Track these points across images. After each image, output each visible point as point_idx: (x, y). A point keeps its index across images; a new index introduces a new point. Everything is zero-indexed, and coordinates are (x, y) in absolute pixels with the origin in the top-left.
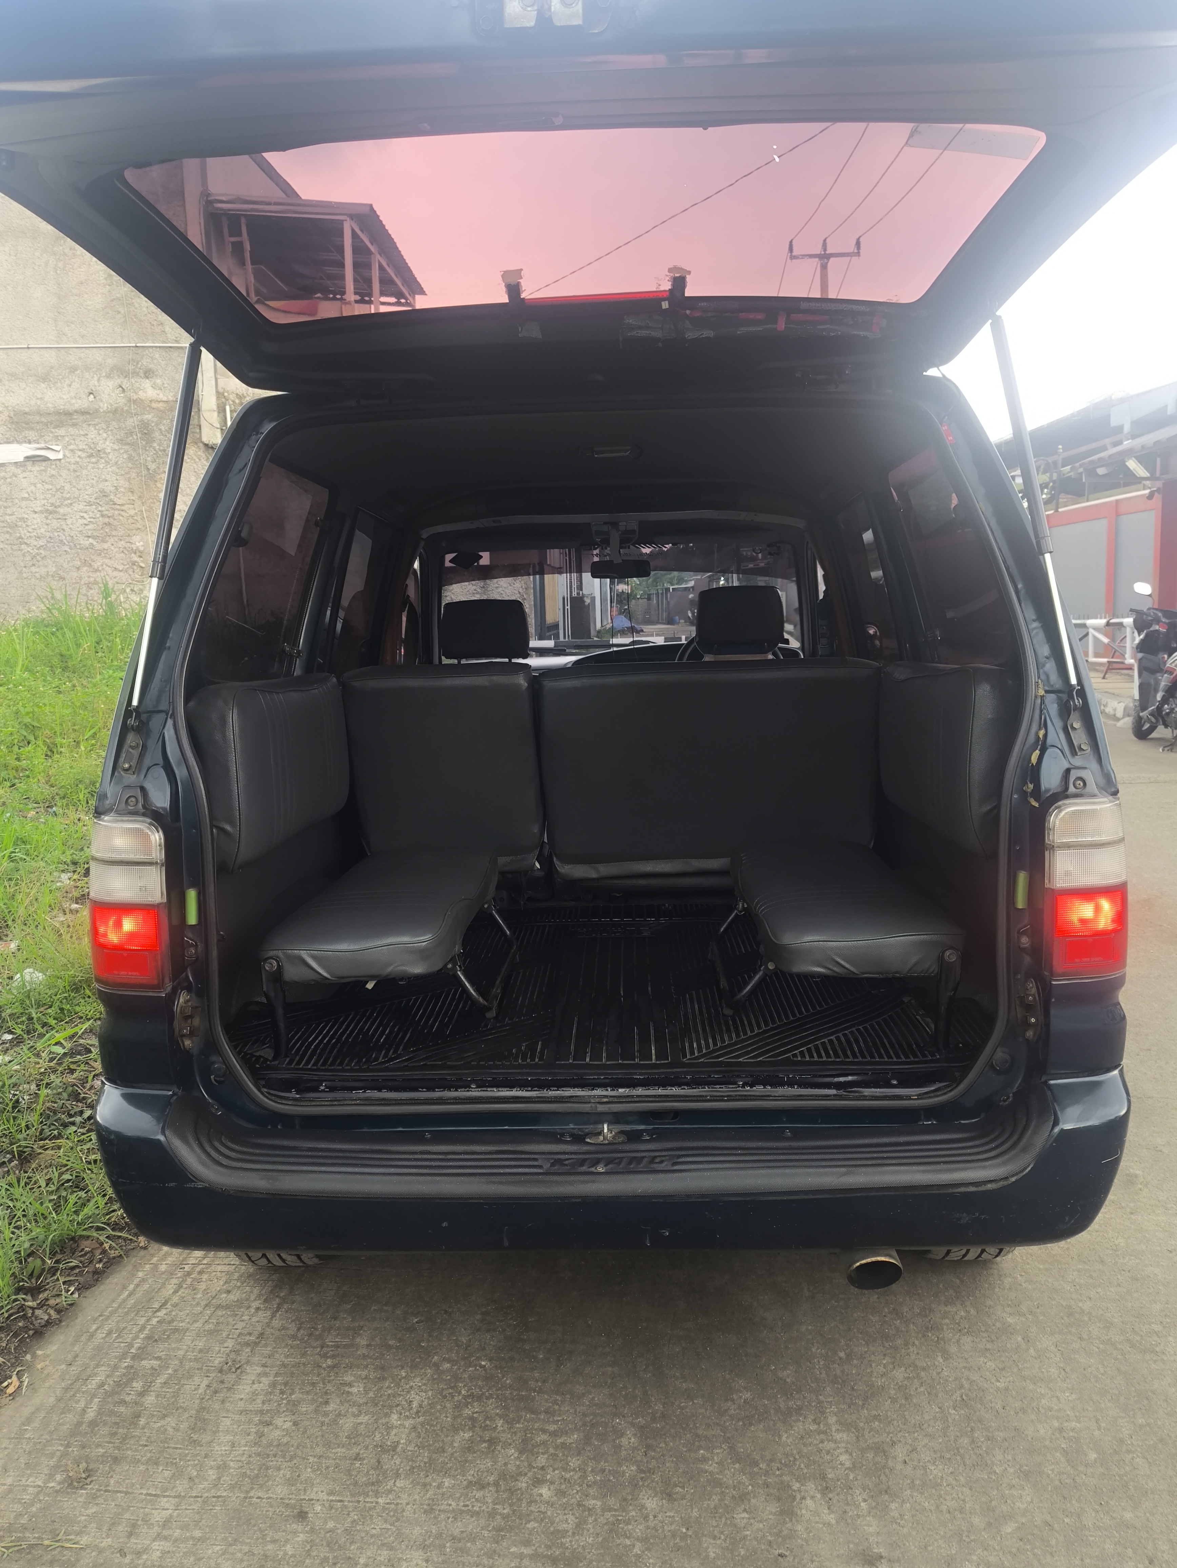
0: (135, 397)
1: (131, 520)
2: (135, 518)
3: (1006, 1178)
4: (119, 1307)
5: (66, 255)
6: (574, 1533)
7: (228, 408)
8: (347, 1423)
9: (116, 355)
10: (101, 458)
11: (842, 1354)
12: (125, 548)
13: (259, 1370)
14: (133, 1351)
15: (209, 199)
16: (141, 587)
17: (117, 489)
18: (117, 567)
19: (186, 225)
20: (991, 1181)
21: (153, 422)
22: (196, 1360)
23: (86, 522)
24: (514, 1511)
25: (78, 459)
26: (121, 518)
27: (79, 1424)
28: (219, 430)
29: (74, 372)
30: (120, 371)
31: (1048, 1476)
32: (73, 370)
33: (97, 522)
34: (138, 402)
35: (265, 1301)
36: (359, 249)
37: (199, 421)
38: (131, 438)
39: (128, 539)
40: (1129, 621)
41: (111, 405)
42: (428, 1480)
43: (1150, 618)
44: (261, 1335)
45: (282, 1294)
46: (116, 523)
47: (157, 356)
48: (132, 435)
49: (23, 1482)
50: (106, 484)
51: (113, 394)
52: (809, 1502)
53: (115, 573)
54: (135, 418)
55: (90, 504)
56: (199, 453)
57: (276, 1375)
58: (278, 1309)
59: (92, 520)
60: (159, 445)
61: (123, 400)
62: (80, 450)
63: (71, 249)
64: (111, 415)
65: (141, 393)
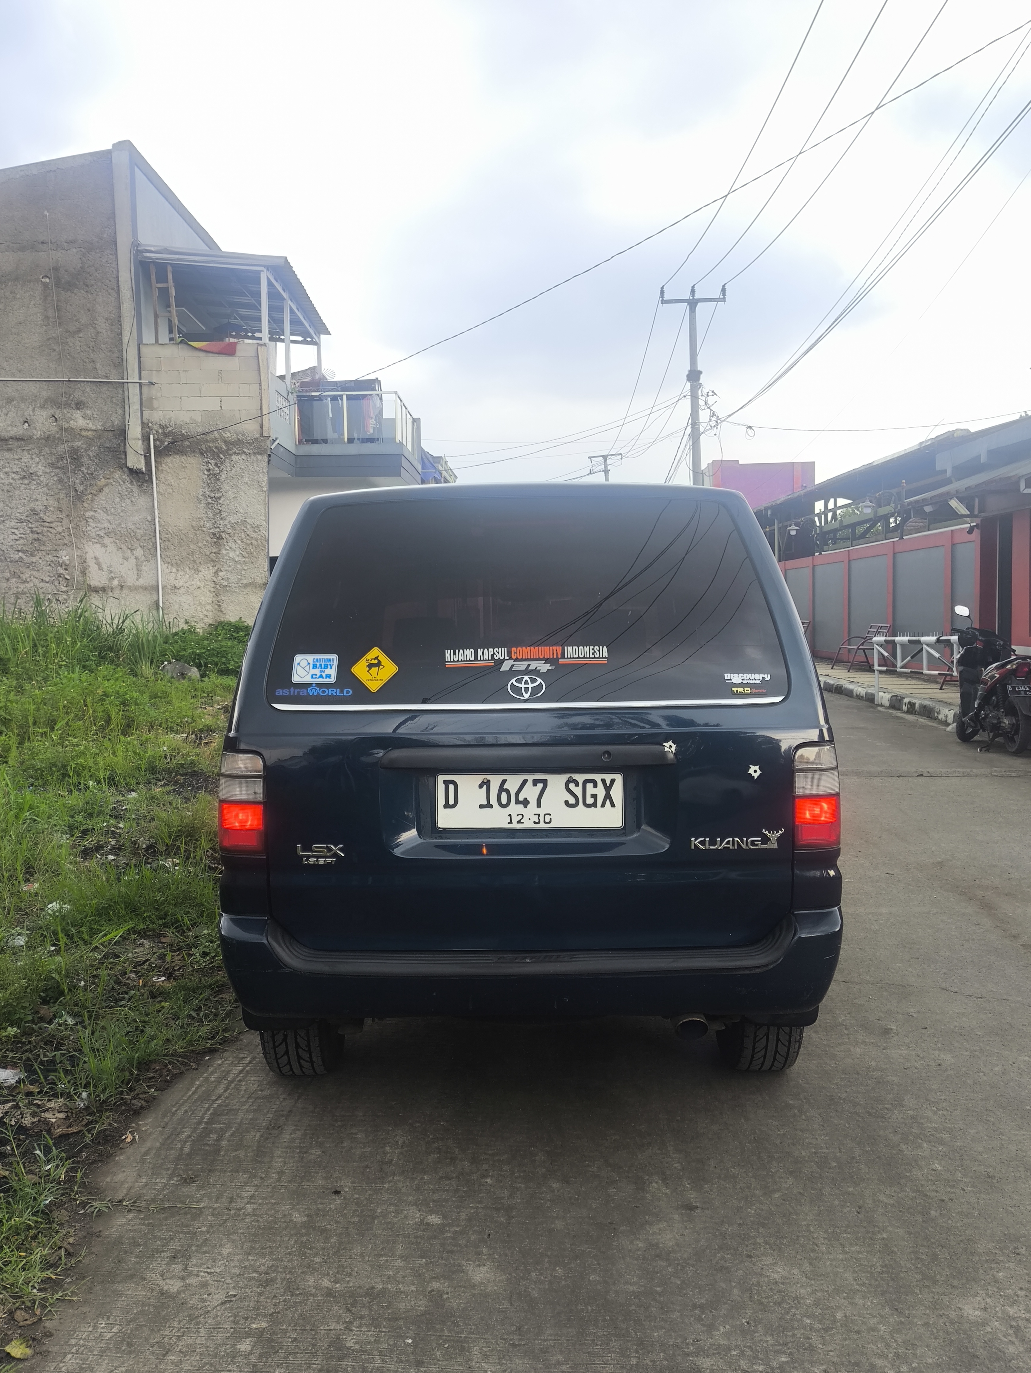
0: (67, 426)
1: (58, 537)
2: (63, 534)
3: (767, 965)
4: (188, 1099)
5: (7, 298)
6: (508, 1198)
7: (151, 437)
8: (358, 1152)
9: (50, 388)
10: (33, 480)
11: (679, 1118)
12: (52, 561)
13: (293, 1128)
14: (205, 1120)
15: (139, 249)
16: (65, 597)
17: (46, 508)
18: (44, 579)
19: (118, 272)
20: (758, 967)
21: (82, 448)
22: (249, 1123)
23: (16, 538)
24: (470, 1189)
25: (11, 481)
26: (49, 534)
27: (181, 1155)
28: (143, 457)
29: (10, 403)
30: (53, 402)
31: (805, 1173)
32: (10, 400)
33: (26, 537)
34: (69, 430)
35: (289, 1095)
36: (273, 295)
37: (125, 448)
38: (61, 463)
39: (55, 553)
40: (954, 638)
41: (44, 433)
42: (414, 1176)
43: (969, 636)
44: (290, 1111)
45: (300, 1091)
46: (44, 539)
47: (88, 390)
48: (62, 460)
49: (153, 1181)
50: (37, 503)
51: (46, 423)
52: (654, 1184)
53: (42, 584)
54: (66, 445)
55: (21, 521)
56: (124, 477)
57: (305, 1130)
58: (298, 1099)
59: (23, 536)
60: (87, 469)
61: (56, 429)
62: (14, 473)
63: (11, 293)
64: (44, 441)
65: (72, 422)
